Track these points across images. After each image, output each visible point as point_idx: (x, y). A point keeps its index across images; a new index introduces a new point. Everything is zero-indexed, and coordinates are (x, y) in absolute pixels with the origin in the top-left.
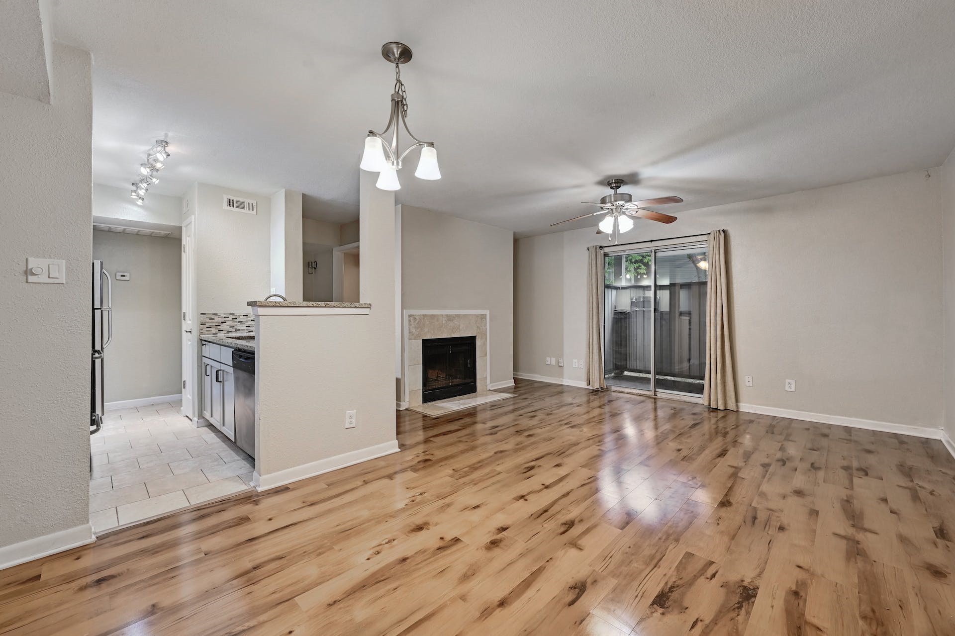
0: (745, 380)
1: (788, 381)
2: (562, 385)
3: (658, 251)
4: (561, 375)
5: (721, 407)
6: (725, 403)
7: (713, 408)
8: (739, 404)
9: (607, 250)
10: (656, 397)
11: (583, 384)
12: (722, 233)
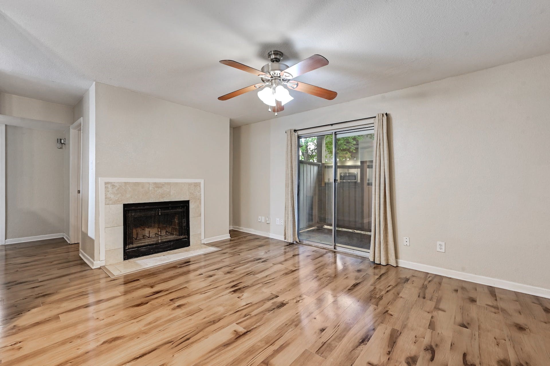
0: (403, 240)
1: (439, 243)
2: (268, 238)
3: (337, 133)
4: (268, 230)
5: (383, 263)
6: (387, 259)
7: (377, 264)
8: (398, 260)
9: (300, 133)
10: (335, 250)
11: (282, 238)
12: (385, 116)
